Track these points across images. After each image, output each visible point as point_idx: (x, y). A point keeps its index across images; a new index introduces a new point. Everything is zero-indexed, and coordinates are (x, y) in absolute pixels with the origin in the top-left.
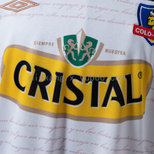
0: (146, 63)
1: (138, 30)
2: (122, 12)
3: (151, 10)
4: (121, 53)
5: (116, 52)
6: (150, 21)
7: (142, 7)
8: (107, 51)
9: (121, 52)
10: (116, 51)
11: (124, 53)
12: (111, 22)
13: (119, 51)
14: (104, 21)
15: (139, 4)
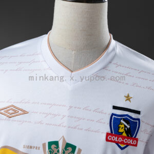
1: (110, 138)
3: (121, 119)
12: (88, 130)
14: (82, 129)
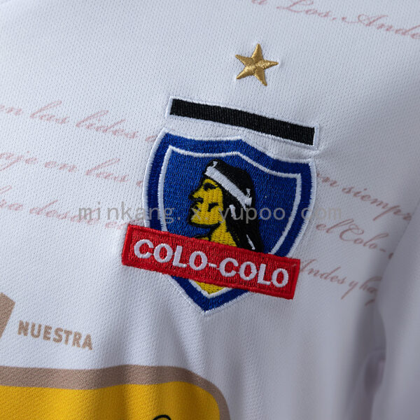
0: (185, 376)
2: (88, 173)
4: (76, 341)
5: (60, 335)
6: (203, 207)
7: (171, 148)
8: (23, 328)
9: (77, 337)
10: (58, 330)
11: (88, 343)
13: (68, 333)
15: (160, 135)
